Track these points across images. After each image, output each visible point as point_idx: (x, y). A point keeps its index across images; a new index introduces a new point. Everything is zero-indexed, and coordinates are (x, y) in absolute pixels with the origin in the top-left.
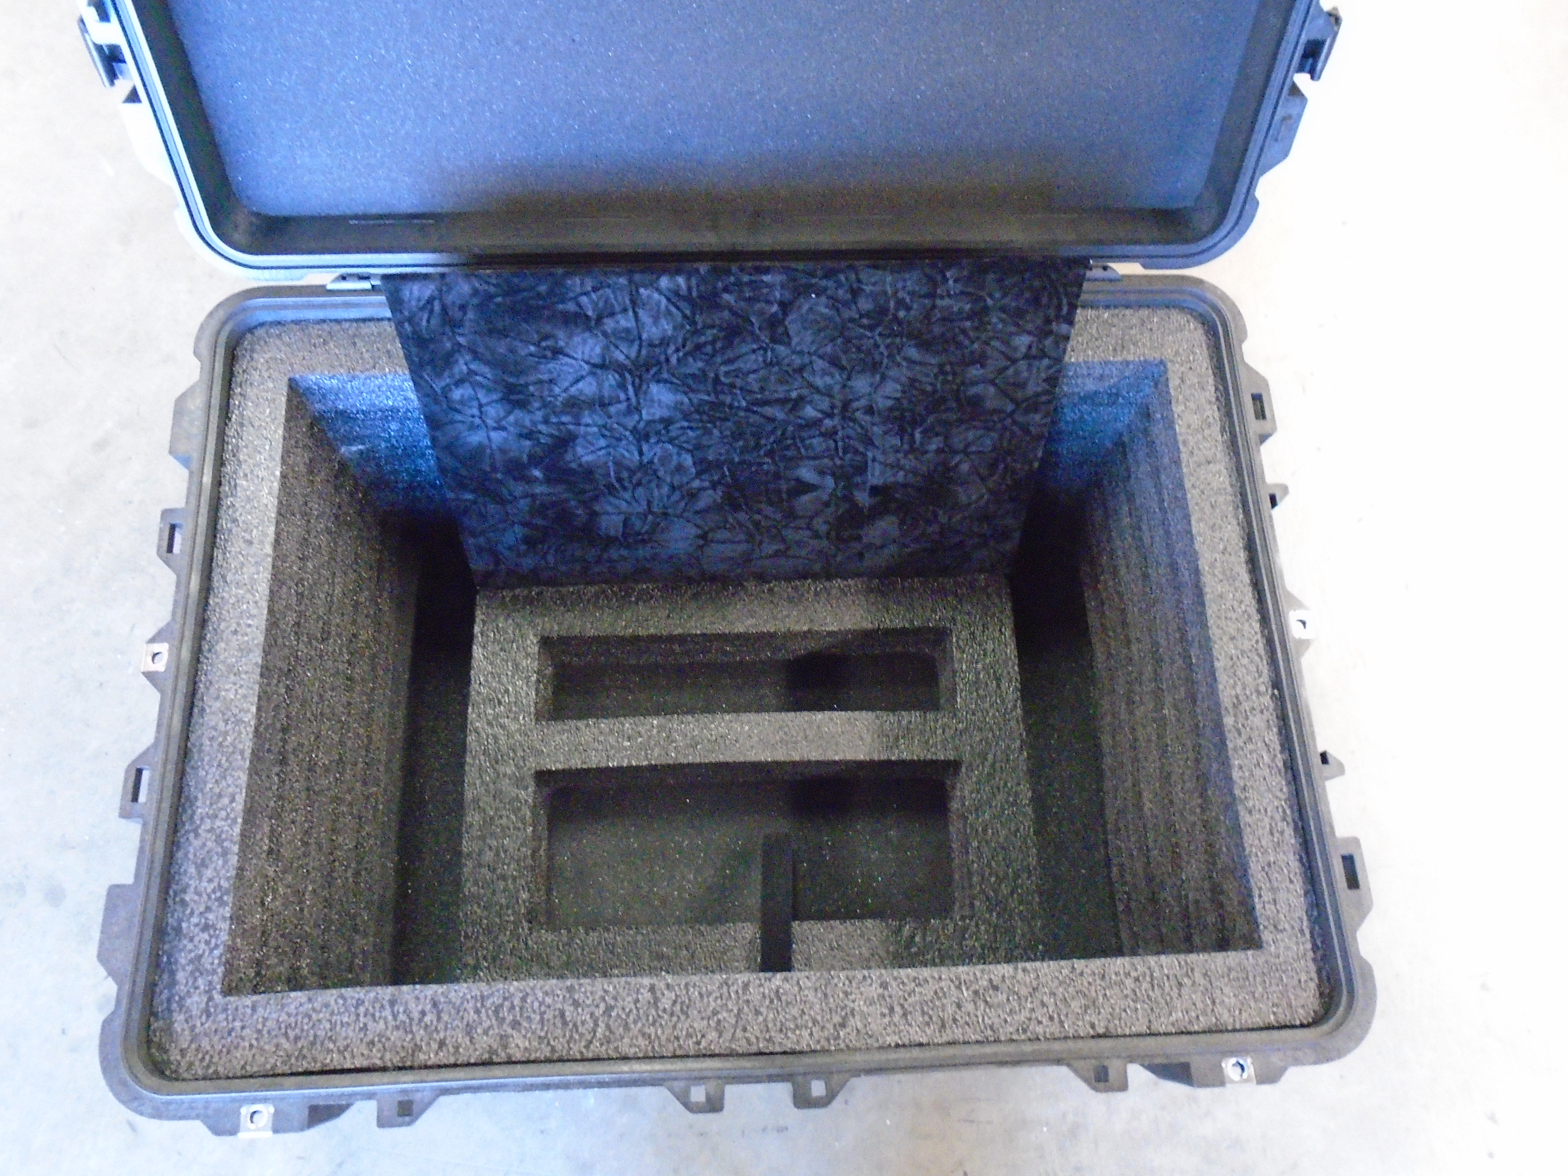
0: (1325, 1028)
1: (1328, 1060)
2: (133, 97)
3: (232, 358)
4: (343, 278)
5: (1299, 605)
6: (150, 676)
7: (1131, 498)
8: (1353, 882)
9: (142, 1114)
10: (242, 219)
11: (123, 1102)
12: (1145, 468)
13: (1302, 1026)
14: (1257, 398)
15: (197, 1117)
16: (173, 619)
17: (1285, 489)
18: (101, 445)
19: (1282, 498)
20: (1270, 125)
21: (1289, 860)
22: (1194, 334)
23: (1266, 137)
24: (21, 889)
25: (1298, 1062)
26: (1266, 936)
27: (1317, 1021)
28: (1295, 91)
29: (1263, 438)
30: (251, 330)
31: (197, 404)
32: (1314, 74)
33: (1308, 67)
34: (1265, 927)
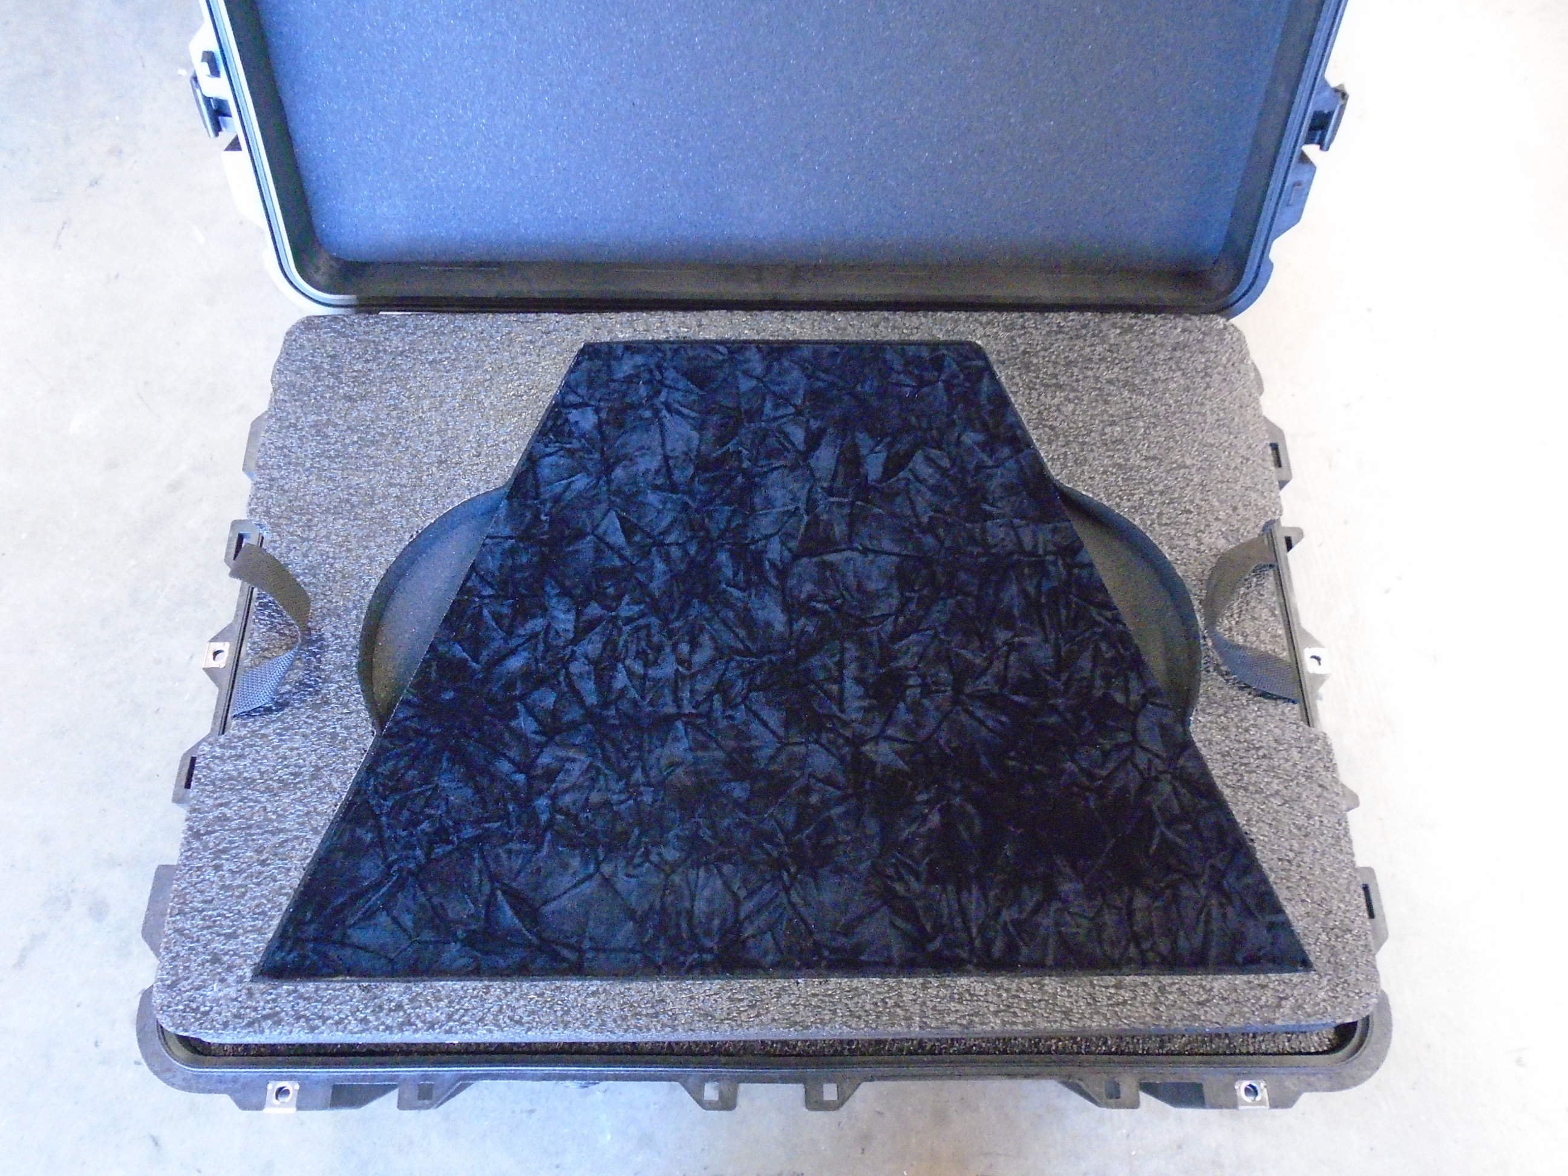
0: (1340, 1054)
1: (1342, 1087)
2: (235, 145)
5: (1313, 642)
6: (211, 672)
8: (1371, 911)
9: (173, 1085)
10: (323, 262)
11: (156, 1073)
13: (1317, 1053)
14: (1274, 448)
15: (225, 1092)
16: (235, 620)
17: (1300, 534)
18: (175, 486)
19: (1298, 542)
20: (1282, 191)
23: (1277, 204)
24: (68, 903)
25: (1311, 1088)
27: (1333, 1049)
28: (1304, 159)
29: (1282, 484)
32: (1323, 145)
33: (1317, 138)
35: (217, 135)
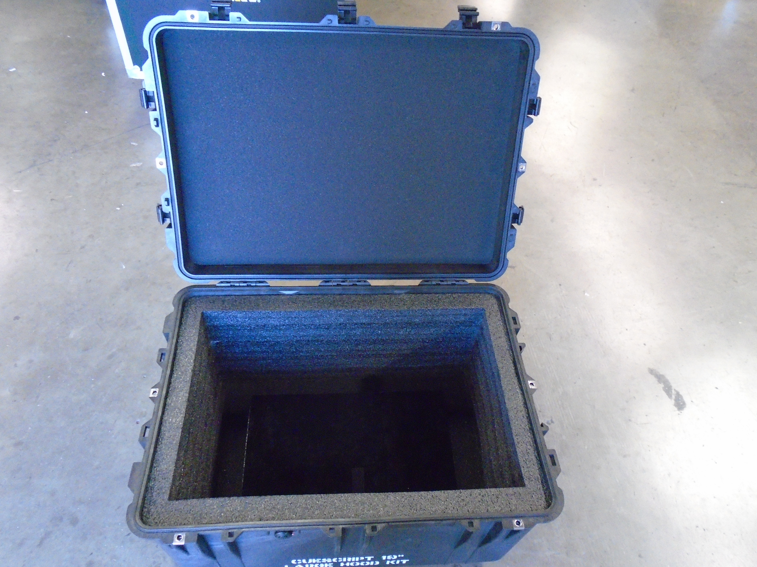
0: (550, 508)
1: (549, 521)
2: (170, 226)
3: (184, 307)
4: (222, 282)
5: (531, 379)
6: (152, 398)
8: (554, 463)
9: (140, 536)
10: (193, 265)
11: (133, 533)
14: (514, 319)
15: (159, 537)
16: (161, 381)
17: (524, 345)
18: (111, 357)
19: (523, 347)
20: (507, 237)
21: (533, 457)
22: (494, 301)
23: (506, 241)
25: (539, 521)
26: (526, 482)
27: (547, 507)
28: (512, 227)
29: (517, 332)
30: (190, 298)
31: (173, 318)
32: (518, 224)
33: (516, 222)
34: (526, 480)
35: (163, 224)
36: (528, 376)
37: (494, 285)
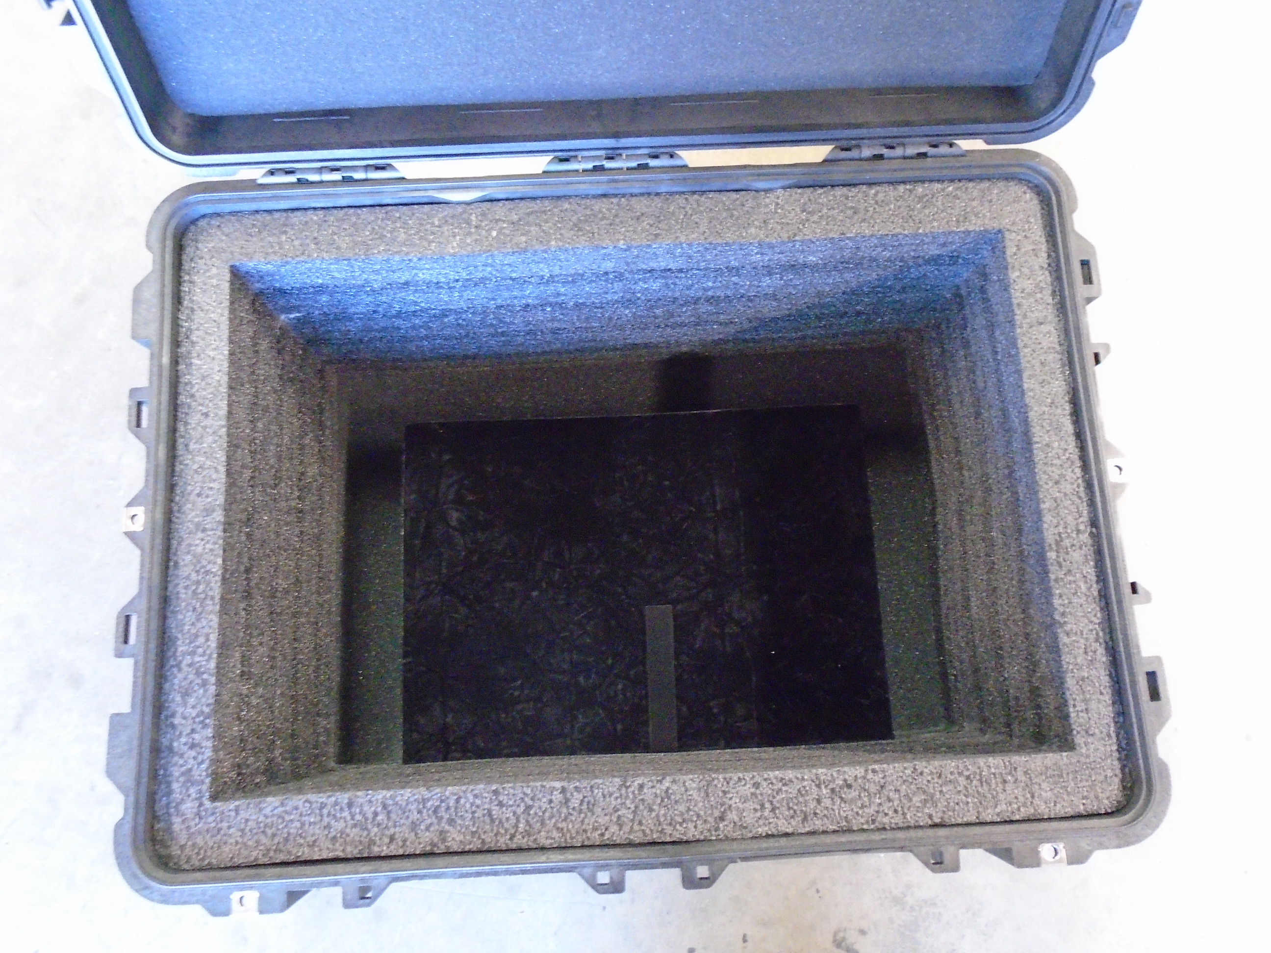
0: (1127, 817)
1: (1128, 844)
2: (68, 20)
3: (179, 249)
4: (272, 173)
5: (1116, 453)
6: (130, 535)
7: (966, 344)
8: (1155, 694)
9: (153, 900)
11: (137, 891)
12: (980, 321)
13: (1107, 814)
14: (1085, 264)
15: (197, 902)
16: (146, 486)
17: (1107, 347)
18: (81, 300)
19: (1105, 357)
20: (1110, 12)
21: (1101, 676)
22: (1030, 202)
23: (1105, 24)
24: (49, 676)
25: (1102, 846)
26: (1079, 740)
27: (1118, 811)
29: (1089, 300)
30: (194, 222)
31: (151, 294)
34: (1078, 732)
35: (50, 10)
36: (1108, 444)
37: (1037, 155)
